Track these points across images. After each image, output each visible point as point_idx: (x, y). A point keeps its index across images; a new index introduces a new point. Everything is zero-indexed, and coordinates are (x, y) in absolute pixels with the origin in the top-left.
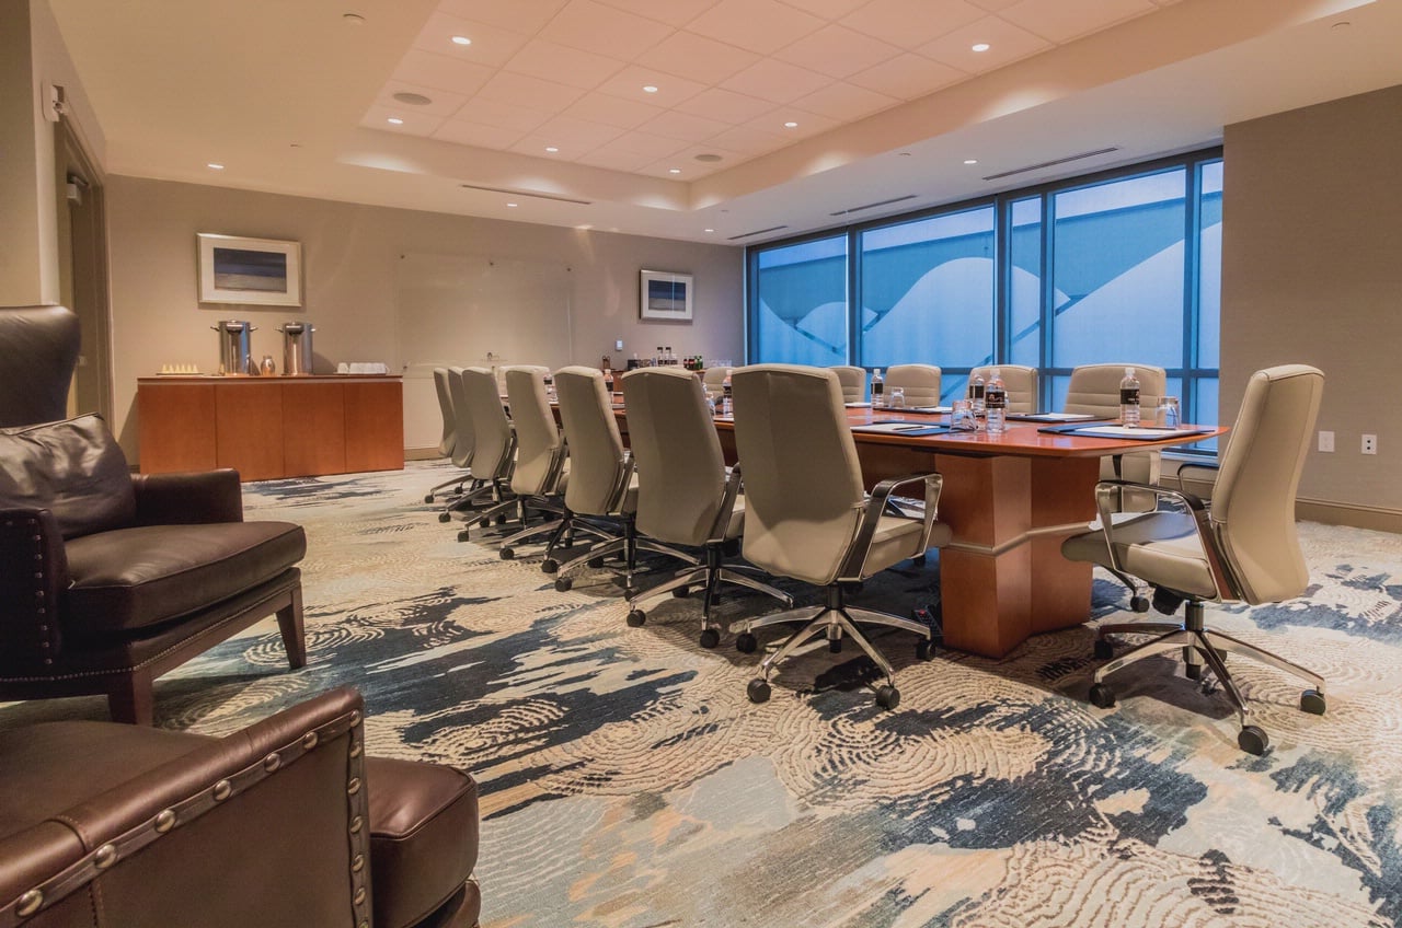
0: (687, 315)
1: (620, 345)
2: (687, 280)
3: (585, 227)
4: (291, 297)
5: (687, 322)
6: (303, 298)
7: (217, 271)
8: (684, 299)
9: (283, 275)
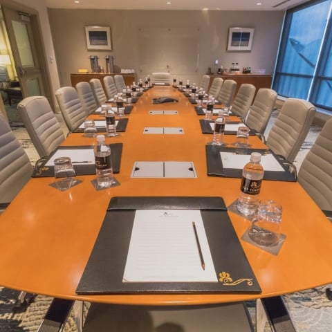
0: (248, 48)
1: (217, 62)
2: (251, 31)
3: (206, 9)
4: (109, 47)
5: (248, 51)
6: (112, 47)
7: (90, 39)
8: (248, 40)
9: (106, 39)
